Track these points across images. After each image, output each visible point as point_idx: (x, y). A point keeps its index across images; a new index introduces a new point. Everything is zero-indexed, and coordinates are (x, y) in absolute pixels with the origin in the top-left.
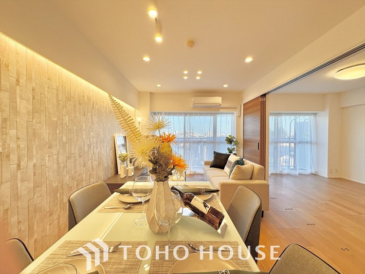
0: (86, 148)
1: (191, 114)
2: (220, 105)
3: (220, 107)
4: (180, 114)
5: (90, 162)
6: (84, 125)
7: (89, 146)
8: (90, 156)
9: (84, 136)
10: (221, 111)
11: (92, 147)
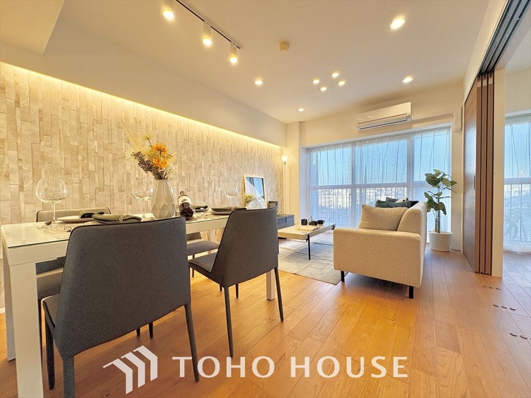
0: (206, 185)
1: (362, 142)
2: (409, 117)
3: (409, 120)
4: (344, 144)
5: (210, 198)
6: (203, 163)
7: (210, 183)
8: (211, 193)
9: (203, 174)
10: (416, 127)
11: (213, 184)
